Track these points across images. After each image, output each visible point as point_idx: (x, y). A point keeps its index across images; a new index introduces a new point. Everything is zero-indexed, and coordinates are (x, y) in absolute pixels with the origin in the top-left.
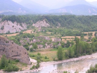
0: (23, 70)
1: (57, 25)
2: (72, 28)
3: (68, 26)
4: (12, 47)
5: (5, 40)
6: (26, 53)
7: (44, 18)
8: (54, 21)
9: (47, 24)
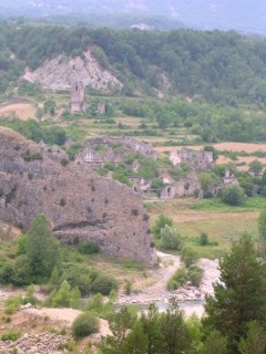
0: (136, 292)
1: (154, 83)
2: (234, 98)
3: (210, 87)
4: (63, 184)
5: (17, 148)
6: (135, 213)
7: (87, 43)
8: (138, 59)
9: (107, 76)
